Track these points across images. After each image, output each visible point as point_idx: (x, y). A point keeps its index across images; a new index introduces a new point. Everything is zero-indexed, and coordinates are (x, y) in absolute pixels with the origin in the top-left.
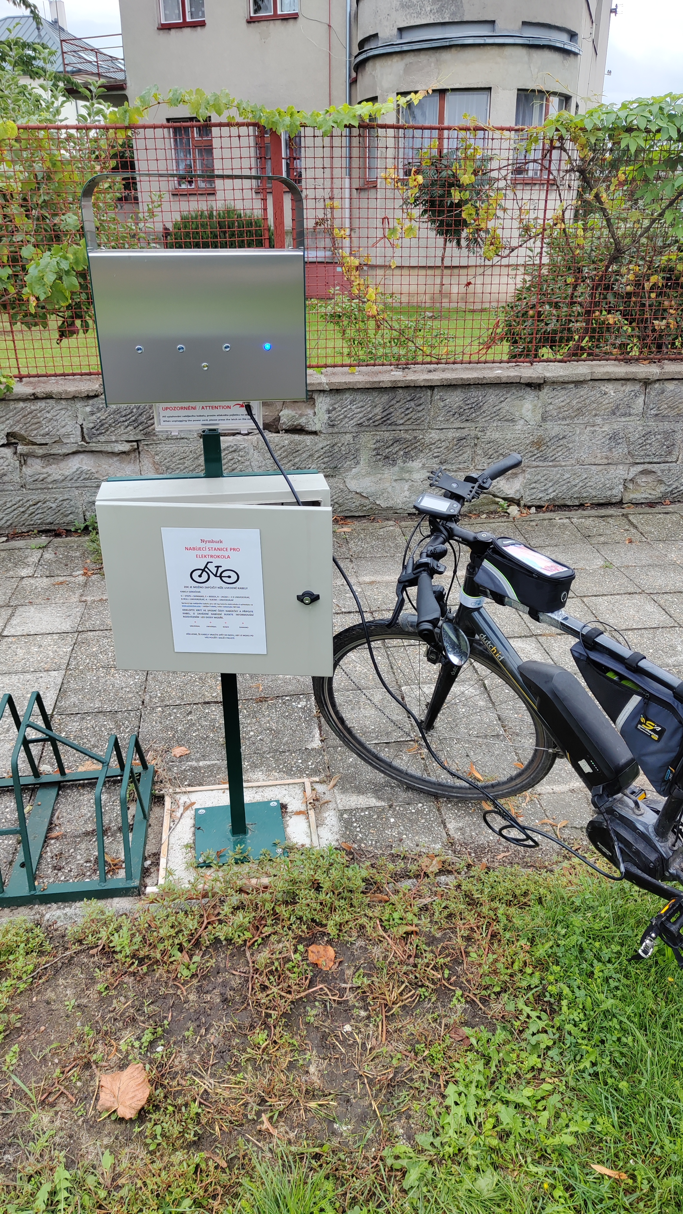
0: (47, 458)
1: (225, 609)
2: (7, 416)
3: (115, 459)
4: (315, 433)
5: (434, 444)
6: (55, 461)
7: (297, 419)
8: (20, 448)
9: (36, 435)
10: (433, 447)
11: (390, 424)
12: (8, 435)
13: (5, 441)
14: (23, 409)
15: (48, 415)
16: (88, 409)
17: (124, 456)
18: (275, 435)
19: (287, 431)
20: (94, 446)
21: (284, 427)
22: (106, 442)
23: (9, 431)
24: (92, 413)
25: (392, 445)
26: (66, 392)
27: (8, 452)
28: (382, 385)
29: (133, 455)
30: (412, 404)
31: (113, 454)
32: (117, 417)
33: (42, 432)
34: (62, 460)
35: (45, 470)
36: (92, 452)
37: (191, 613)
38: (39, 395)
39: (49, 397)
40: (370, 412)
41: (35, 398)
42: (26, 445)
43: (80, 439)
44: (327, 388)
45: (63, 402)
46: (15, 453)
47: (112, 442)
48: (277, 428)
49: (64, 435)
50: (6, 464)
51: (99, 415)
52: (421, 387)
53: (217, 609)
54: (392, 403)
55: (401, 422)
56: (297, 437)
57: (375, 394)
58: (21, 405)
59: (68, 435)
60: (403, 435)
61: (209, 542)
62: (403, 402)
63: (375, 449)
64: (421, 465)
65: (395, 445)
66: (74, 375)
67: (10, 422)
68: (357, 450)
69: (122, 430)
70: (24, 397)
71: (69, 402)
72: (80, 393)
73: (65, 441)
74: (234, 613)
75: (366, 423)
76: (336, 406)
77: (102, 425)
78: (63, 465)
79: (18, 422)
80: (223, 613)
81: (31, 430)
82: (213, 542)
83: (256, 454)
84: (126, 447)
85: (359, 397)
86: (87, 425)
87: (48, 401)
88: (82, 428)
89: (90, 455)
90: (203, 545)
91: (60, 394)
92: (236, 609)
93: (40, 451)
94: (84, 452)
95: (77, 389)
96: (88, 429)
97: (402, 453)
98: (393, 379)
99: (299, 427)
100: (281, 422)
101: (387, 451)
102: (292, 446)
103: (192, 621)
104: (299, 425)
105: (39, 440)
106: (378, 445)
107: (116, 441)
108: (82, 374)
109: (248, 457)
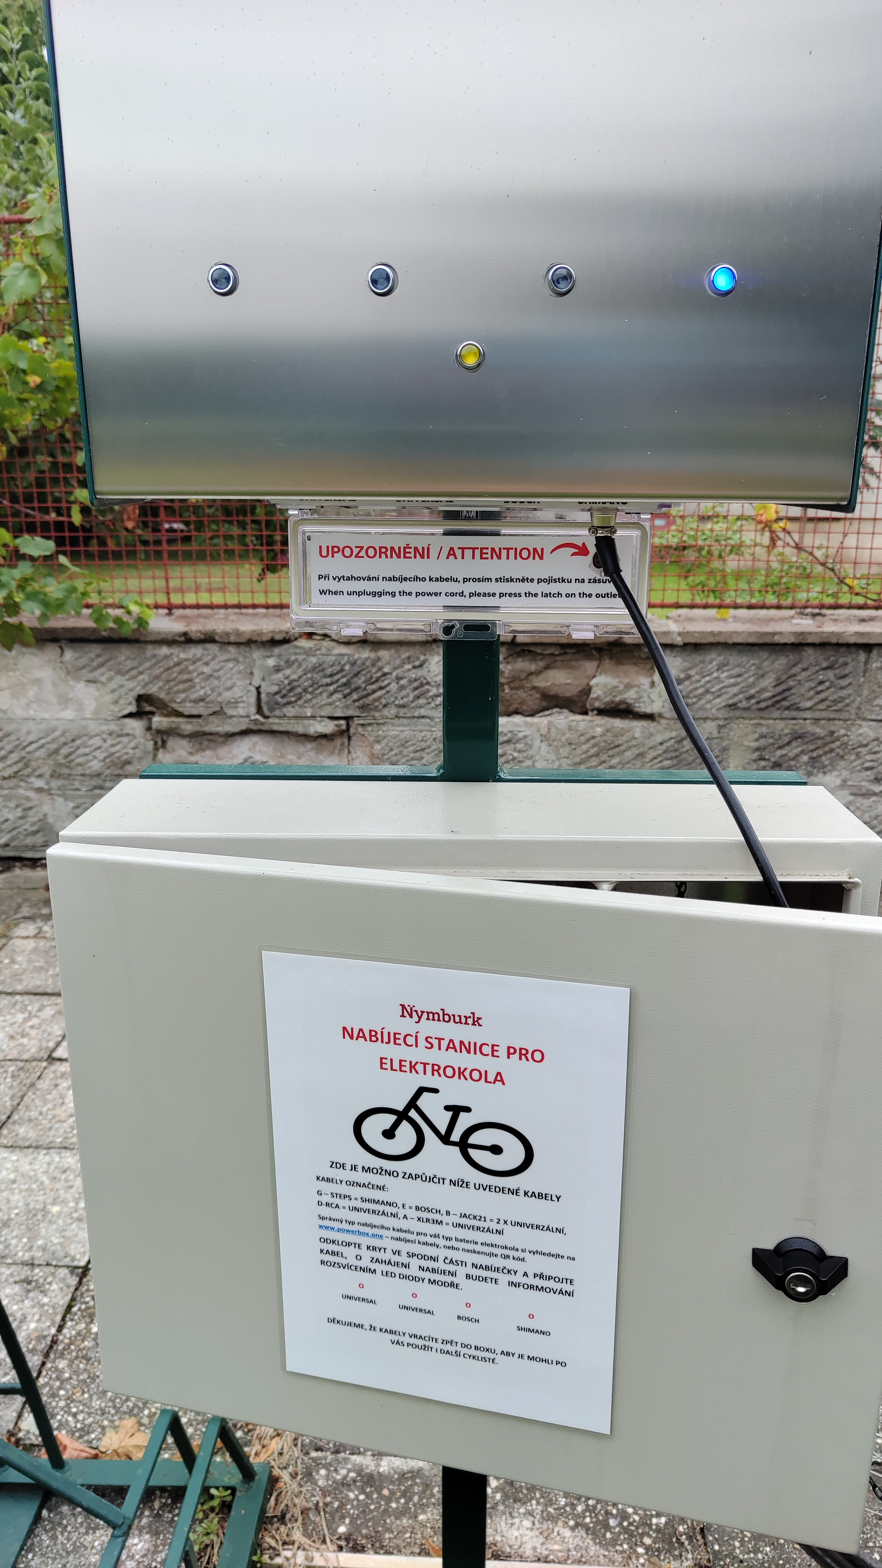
0: (199, 739)
1: (471, 1258)
2: (141, 669)
3: (309, 746)
4: (650, 717)
5: (866, 745)
6: (212, 745)
7: (621, 692)
8: (158, 721)
9: (183, 701)
10: (863, 750)
11: (788, 708)
12: (140, 699)
13: (133, 708)
14: (166, 657)
15: (206, 670)
16: (271, 662)
17: (324, 742)
18: (579, 717)
19: (601, 712)
20: (275, 723)
21: (597, 704)
22: (296, 717)
23: (142, 692)
24: (277, 669)
25: (789, 743)
26: (238, 633)
27: (136, 726)
28: (777, 639)
29: (338, 742)
30: (830, 674)
31: (306, 737)
32: (317, 676)
33: (194, 696)
34: (224, 743)
35: (193, 759)
36: (273, 732)
37: (350, 1253)
38: (194, 636)
39: (208, 639)
40: (750, 686)
41: (187, 640)
42: (167, 716)
43: (253, 710)
44: (679, 640)
45: (232, 649)
46: (149, 728)
47: (306, 718)
48: (584, 706)
49: (229, 703)
50: (132, 744)
51: (288, 672)
52: (848, 645)
53: (442, 1253)
54: (793, 671)
55: (809, 704)
56: (618, 723)
57: (764, 654)
58: (165, 650)
59: (235, 703)
60: (810, 727)
61: (432, 1016)
62: (814, 669)
63: (758, 749)
64: (838, 781)
65: (794, 744)
66: (254, 606)
67: (144, 677)
68: (725, 749)
69: (324, 699)
70: (170, 638)
71: (242, 649)
72: (260, 634)
73: (230, 712)
74: (504, 1278)
75: (744, 704)
76: (692, 672)
77: (292, 689)
78: (223, 751)
79: (157, 677)
80: (461, 1271)
81: (178, 692)
82: (444, 1017)
83: (544, 747)
84: (328, 727)
85: (734, 658)
86: (268, 688)
87: (208, 646)
88: (259, 693)
89: (268, 738)
90: (407, 1026)
91: (227, 634)
92: (510, 1264)
93: (188, 727)
94: (259, 732)
95: (255, 628)
96: (268, 694)
97: (805, 758)
98: (798, 629)
99: (623, 706)
100: (593, 695)
101: (779, 753)
102: (609, 737)
103: (349, 1281)
104: (623, 702)
105: (188, 708)
106: (763, 742)
107: (313, 717)
108: (267, 607)
109: (530, 753)
